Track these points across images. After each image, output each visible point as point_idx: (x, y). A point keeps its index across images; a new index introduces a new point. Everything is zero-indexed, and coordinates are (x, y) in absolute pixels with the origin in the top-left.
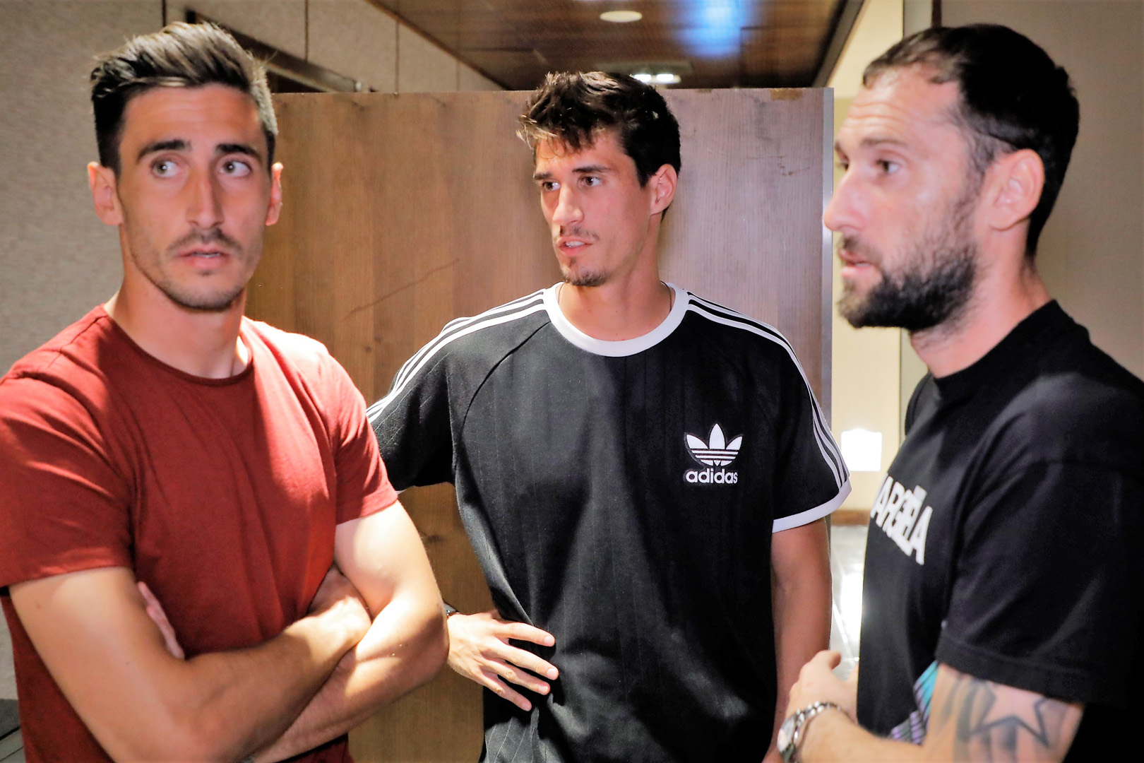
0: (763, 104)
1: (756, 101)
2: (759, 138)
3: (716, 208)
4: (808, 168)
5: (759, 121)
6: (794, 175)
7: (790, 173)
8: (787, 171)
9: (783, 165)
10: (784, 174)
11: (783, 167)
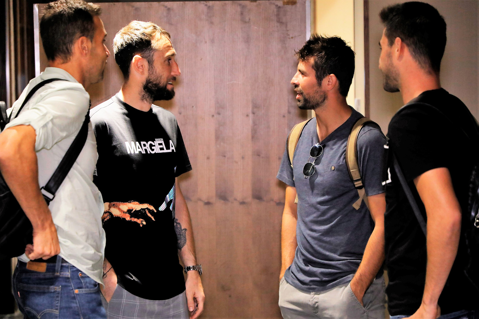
0: (279, 7)
1: (277, 6)
2: (278, 22)
3: (259, 53)
4: (300, 35)
5: (278, 15)
6: (294, 38)
7: (292, 38)
8: (291, 36)
9: (289, 34)
10: (289, 38)
11: (289, 35)
